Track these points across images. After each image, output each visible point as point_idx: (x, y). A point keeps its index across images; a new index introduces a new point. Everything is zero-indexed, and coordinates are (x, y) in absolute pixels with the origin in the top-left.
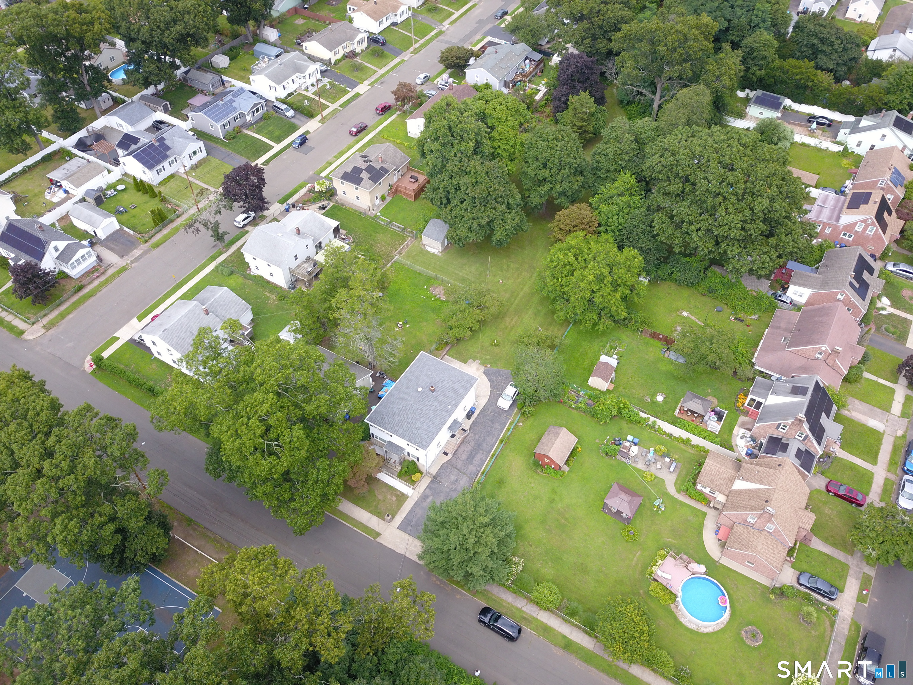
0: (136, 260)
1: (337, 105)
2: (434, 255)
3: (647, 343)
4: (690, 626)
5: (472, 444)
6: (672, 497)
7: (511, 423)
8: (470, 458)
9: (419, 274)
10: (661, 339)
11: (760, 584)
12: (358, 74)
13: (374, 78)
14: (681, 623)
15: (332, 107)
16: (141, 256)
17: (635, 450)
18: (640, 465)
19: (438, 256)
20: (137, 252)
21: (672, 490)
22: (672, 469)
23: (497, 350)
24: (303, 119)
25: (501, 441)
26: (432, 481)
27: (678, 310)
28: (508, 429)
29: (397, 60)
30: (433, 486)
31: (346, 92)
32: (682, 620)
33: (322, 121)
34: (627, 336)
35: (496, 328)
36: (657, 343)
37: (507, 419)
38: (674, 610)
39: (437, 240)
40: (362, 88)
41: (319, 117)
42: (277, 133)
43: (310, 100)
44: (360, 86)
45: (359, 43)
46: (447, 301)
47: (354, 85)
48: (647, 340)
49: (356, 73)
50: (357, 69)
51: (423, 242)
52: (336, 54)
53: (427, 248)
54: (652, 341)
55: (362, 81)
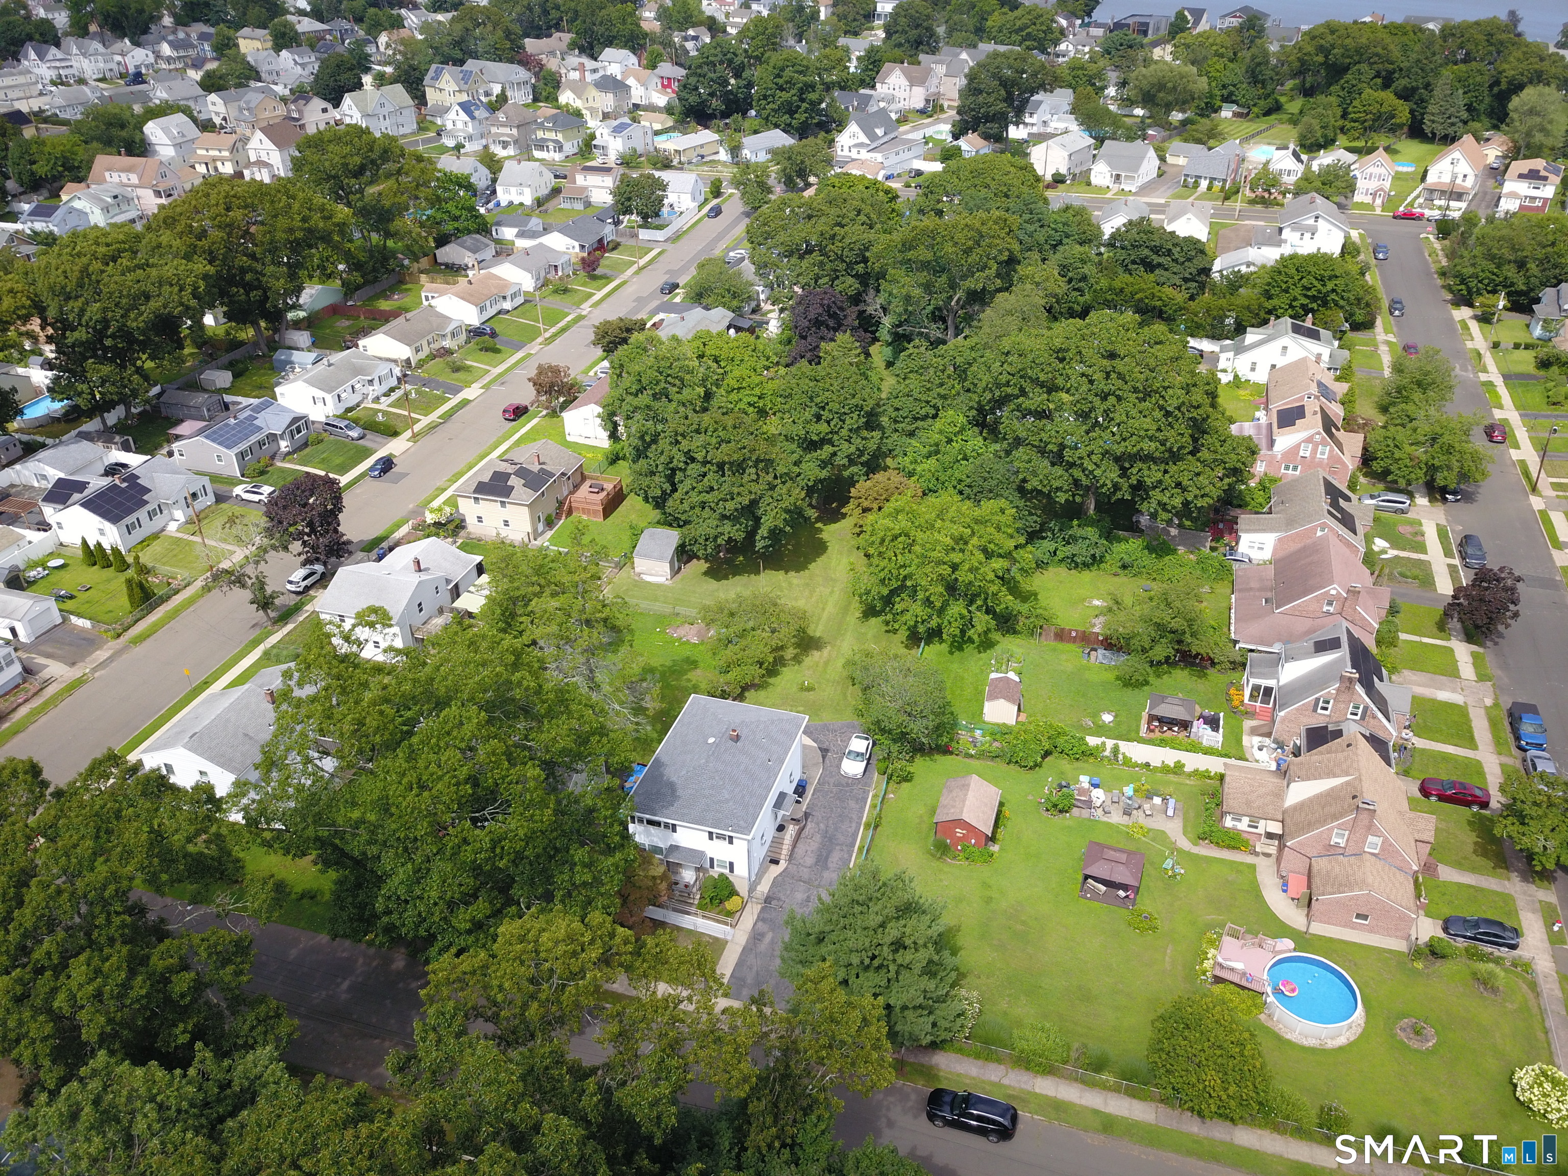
0: (102, 665)
1: (434, 416)
2: (658, 586)
3: (1054, 650)
4: (1306, 1043)
5: (818, 838)
6: (1189, 854)
7: (874, 796)
8: (822, 860)
10: (1074, 640)
11: (1390, 951)
12: (461, 375)
13: (487, 379)
14: (1289, 1042)
15: (425, 421)
16: (110, 659)
17: (1098, 795)
18: (1116, 818)
19: (665, 585)
20: (101, 655)
21: (1184, 844)
22: (1170, 812)
23: (811, 696)
24: (380, 439)
25: (867, 825)
26: (763, 909)
27: (1084, 600)
28: (874, 806)
29: (519, 355)
30: (766, 916)
31: (446, 400)
32: (1288, 1036)
33: (415, 437)
34: (1019, 646)
36: (1071, 647)
37: (866, 793)
38: (1269, 1024)
39: (660, 558)
40: (472, 392)
41: (408, 434)
42: (338, 461)
43: (385, 413)
44: (466, 390)
45: (453, 335)
46: (702, 642)
47: (456, 390)
48: (1053, 644)
49: (456, 375)
50: (457, 369)
51: (637, 570)
52: (417, 351)
53: (645, 577)
54: (1060, 646)
55: (468, 384)
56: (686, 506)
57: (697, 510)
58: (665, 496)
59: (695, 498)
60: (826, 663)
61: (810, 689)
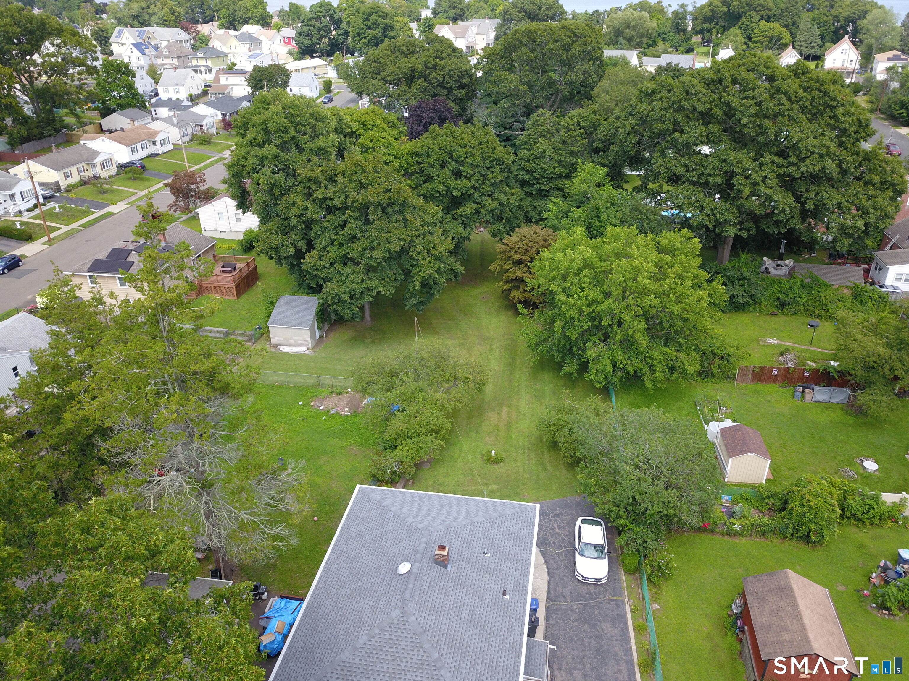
1: (75, 225)
2: (298, 356)
3: (760, 393)
7: (634, 610)
9: (280, 387)
10: (774, 380)
12: (108, 196)
13: (133, 198)
15: (66, 228)
19: (307, 355)
23: (501, 469)
31: (90, 213)
33: (51, 241)
35: (477, 432)
36: (772, 387)
37: (620, 605)
39: (300, 325)
40: (117, 208)
41: (45, 239)
43: (25, 224)
44: (112, 206)
45: (103, 166)
46: (355, 414)
47: (101, 206)
48: (752, 386)
49: (104, 196)
50: (105, 192)
51: (274, 341)
52: (66, 177)
53: (282, 348)
54: (760, 387)
55: (114, 203)
56: (325, 263)
57: (339, 266)
58: (300, 255)
59: (334, 252)
60: (508, 426)
61: (497, 461)
